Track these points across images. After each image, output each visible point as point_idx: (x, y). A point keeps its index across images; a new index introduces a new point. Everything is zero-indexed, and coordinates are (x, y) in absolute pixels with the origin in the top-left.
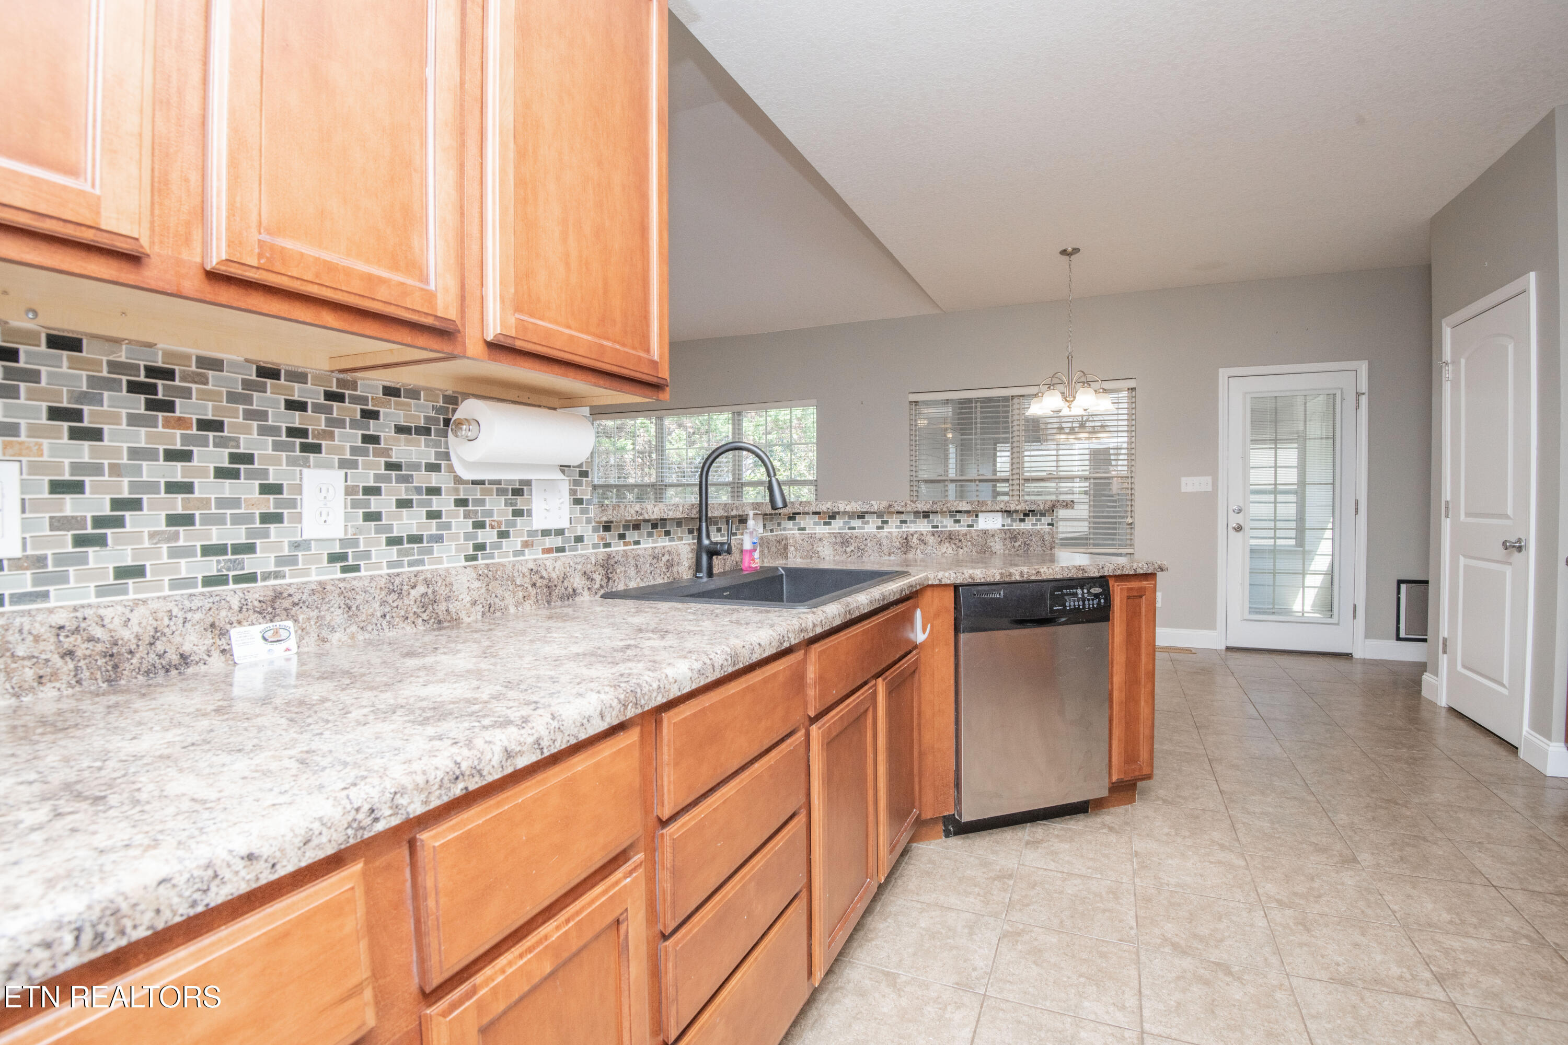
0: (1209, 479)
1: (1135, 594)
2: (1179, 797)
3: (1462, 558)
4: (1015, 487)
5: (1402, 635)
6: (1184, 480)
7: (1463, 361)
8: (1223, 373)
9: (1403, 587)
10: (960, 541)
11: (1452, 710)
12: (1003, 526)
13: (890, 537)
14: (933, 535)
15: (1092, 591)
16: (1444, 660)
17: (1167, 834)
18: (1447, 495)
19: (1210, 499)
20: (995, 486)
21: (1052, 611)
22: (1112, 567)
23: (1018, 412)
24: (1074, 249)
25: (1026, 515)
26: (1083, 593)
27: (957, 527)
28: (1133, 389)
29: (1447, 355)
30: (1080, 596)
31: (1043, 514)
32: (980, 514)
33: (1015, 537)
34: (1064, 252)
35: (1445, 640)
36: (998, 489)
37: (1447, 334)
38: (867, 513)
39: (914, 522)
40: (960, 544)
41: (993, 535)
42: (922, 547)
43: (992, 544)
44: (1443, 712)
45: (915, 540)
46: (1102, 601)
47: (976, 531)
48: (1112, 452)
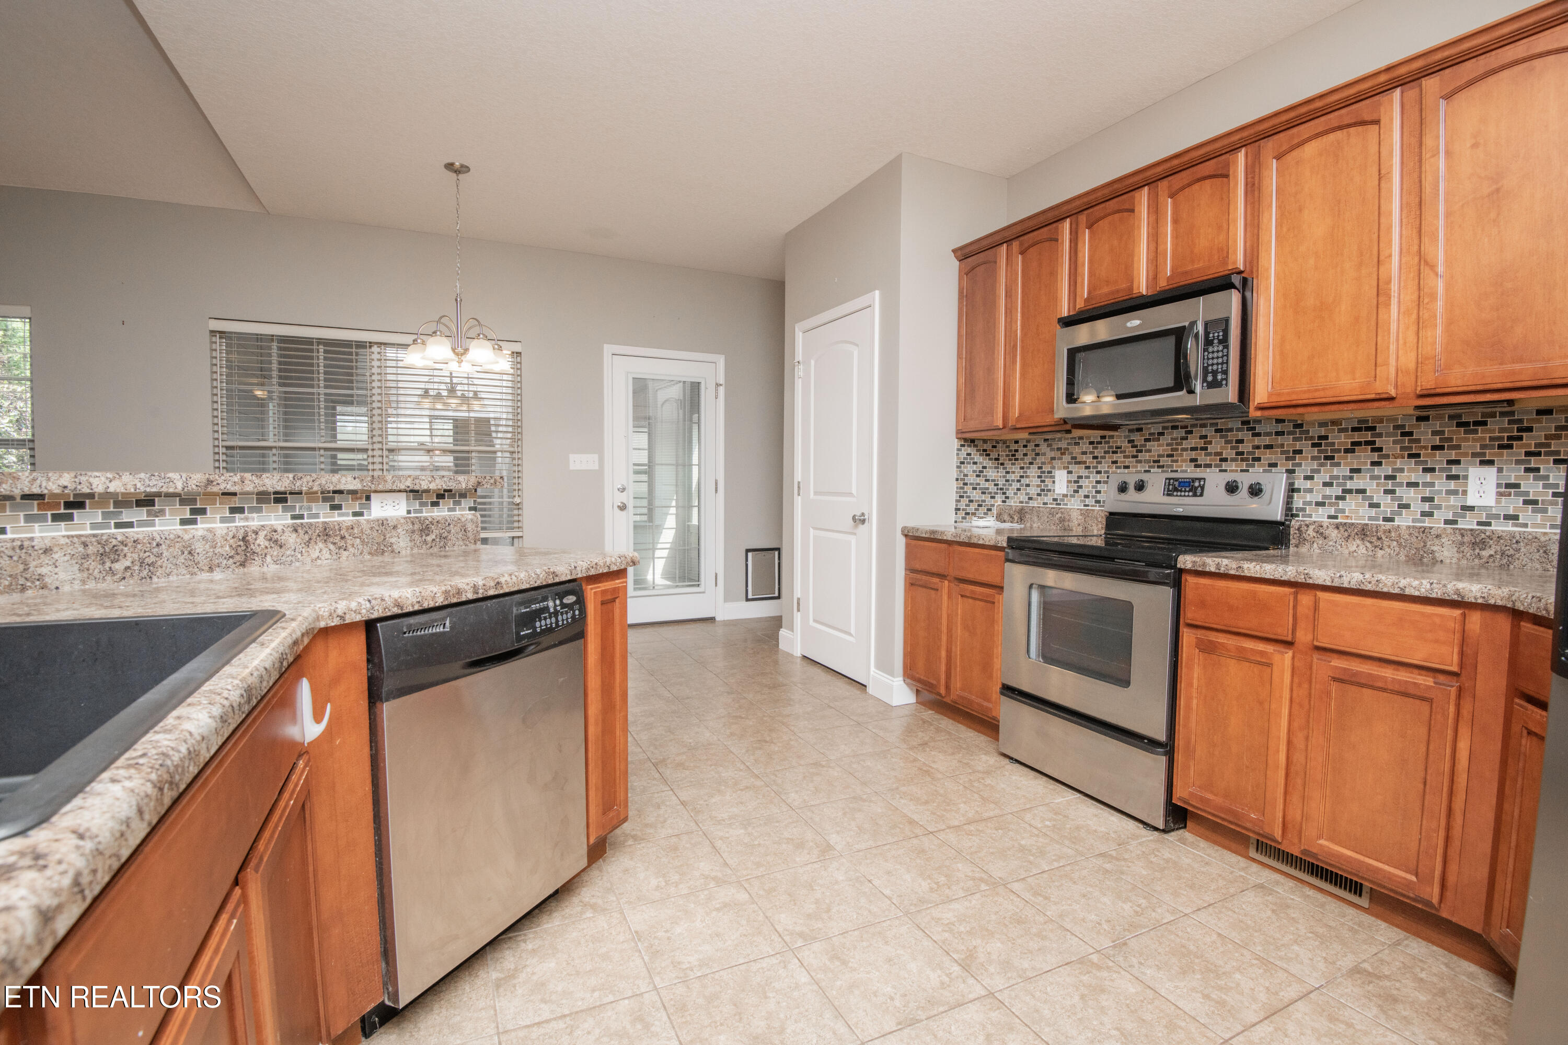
0: (596, 457)
1: (609, 597)
2: (646, 825)
3: (811, 530)
4: (378, 460)
5: (750, 596)
6: (572, 457)
7: (813, 362)
8: (608, 349)
9: (750, 554)
10: (343, 538)
11: (805, 657)
12: (409, 512)
13: (210, 539)
14: (296, 531)
15: (565, 601)
16: (798, 617)
17: (658, 888)
18: (798, 477)
19: (597, 476)
20: (335, 457)
21: (520, 638)
22: (585, 565)
23: (378, 363)
24: (462, 166)
25: (441, 496)
26: (555, 606)
27: (336, 518)
28: (519, 354)
29: (799, 356)
30: (552, 610)
31: (463, 495)
32: (373, 496)
33: (427, 528)
34: (450, 166)
35: (799, 599)
36: (339, 462)
37: (799, 336)
38: (159, 495)
39: (259, 510)
40: (342, 543)
41: (395, 527)
42: (275, 552)
43: (393, 540)
44: (799, 661)
45: (261, 540)
46: (577, 612)
47: (368, 521)
48: (492, 422)
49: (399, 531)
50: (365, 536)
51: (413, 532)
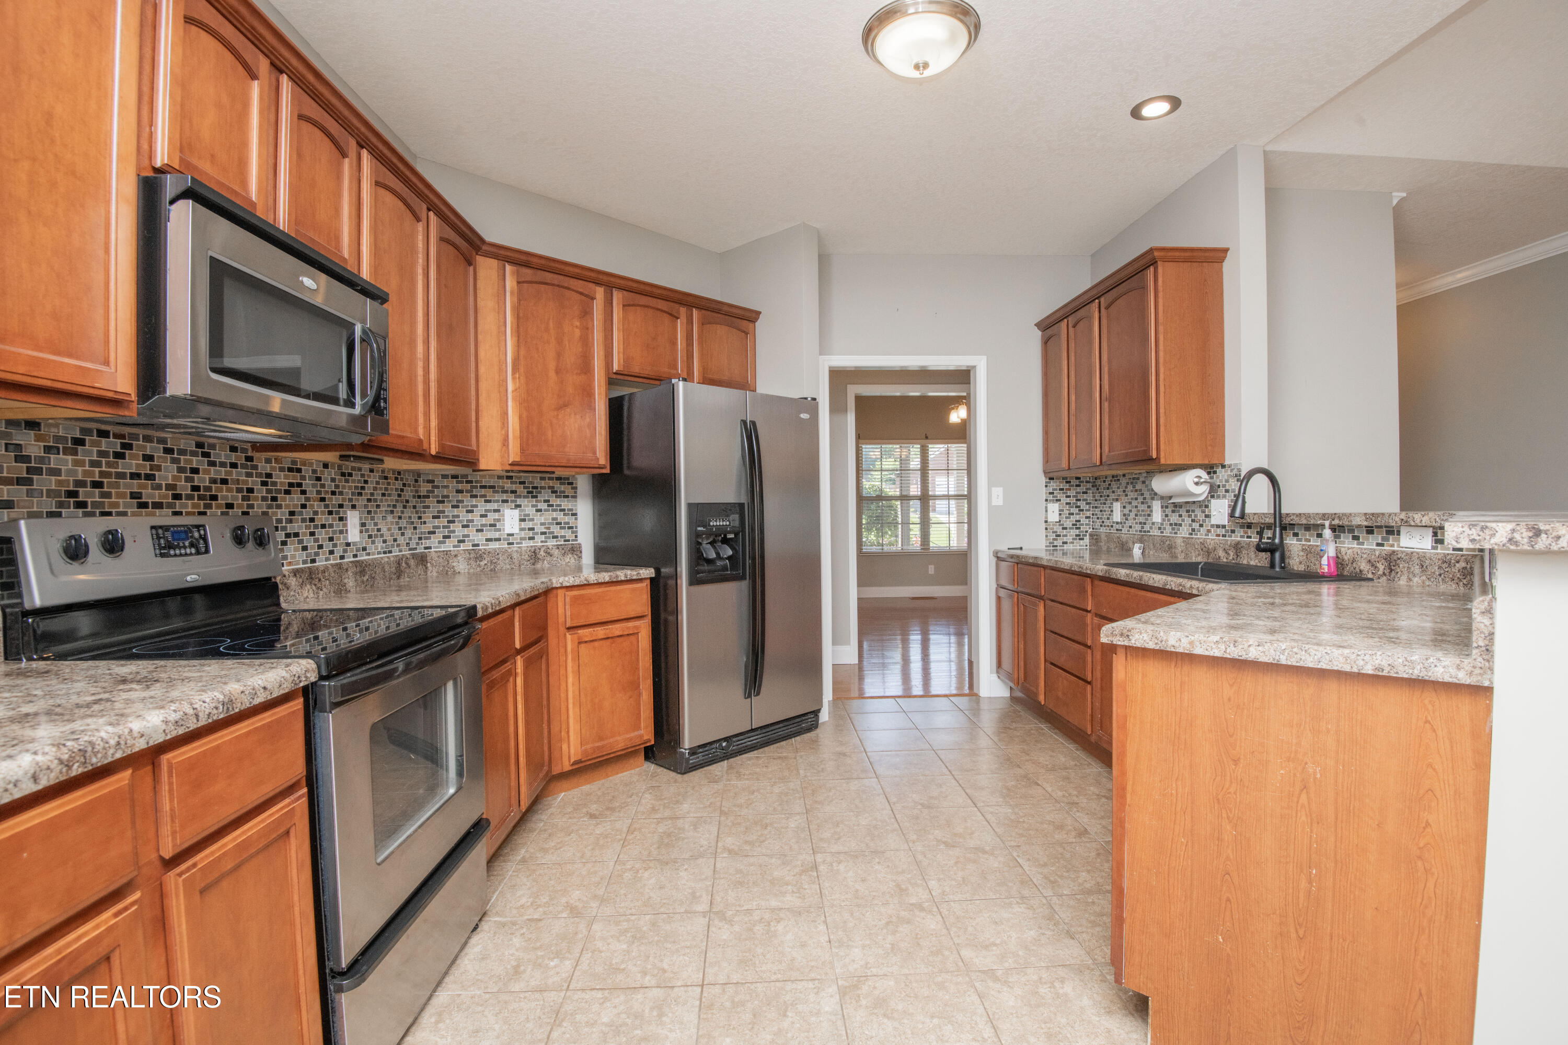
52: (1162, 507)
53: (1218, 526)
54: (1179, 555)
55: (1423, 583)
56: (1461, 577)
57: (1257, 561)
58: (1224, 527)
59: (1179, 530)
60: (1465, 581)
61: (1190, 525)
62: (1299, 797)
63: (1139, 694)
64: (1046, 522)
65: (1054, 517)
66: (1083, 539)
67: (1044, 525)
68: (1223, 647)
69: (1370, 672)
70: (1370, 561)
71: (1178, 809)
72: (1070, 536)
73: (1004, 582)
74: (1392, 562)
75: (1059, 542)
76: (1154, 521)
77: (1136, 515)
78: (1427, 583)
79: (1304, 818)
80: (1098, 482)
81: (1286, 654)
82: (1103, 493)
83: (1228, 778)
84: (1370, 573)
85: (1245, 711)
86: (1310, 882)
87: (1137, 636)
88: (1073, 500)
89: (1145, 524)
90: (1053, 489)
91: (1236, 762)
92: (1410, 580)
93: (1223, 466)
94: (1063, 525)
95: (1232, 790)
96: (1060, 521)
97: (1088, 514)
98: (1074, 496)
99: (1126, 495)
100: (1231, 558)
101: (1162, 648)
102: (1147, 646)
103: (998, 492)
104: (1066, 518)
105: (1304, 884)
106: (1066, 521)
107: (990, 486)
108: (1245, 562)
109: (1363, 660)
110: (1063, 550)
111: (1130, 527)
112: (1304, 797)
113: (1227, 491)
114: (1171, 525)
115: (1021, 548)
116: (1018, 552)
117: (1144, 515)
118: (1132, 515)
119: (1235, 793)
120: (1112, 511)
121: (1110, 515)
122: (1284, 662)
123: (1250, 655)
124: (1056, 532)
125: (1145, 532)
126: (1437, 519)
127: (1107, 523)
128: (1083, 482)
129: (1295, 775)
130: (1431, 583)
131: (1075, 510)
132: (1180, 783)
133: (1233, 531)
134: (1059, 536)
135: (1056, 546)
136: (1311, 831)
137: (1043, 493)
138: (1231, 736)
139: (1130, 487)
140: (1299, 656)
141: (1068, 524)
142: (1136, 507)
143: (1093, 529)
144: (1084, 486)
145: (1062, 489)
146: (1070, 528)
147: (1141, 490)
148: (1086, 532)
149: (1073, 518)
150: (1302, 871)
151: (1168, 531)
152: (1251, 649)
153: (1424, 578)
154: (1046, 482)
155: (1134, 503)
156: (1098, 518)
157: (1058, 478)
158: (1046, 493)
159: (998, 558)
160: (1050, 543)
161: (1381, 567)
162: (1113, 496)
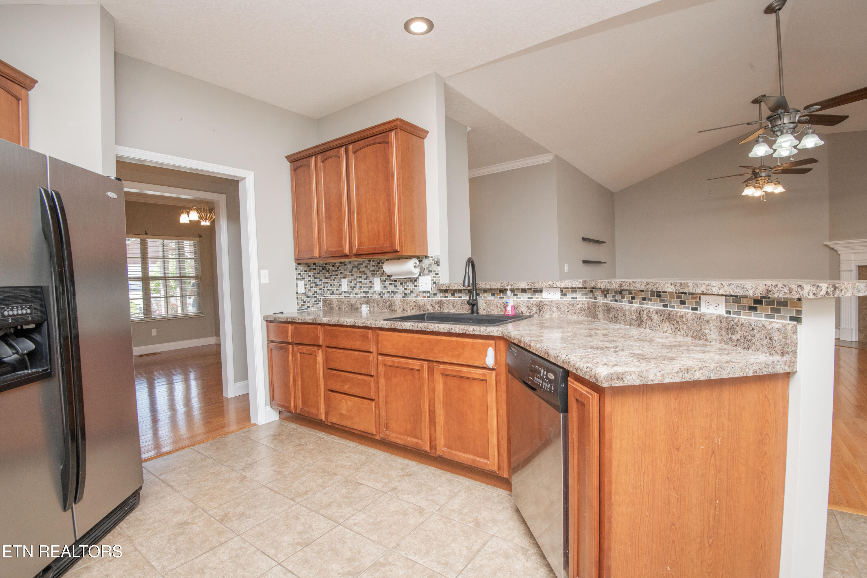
49: (711, 325)
50: (689, 325)
51: (721, 329)
52: (381, 281)
53: (424, 292)
54: (397, 310)
55: (559, 315)
56: (580, 312)
57: (455, 310)
58: (428, 292)
59: (395, 295)
60: (582, 314)
61: (403, 292)
62: (711, 460)
63: (619, 420)
64: (297, 293)
65: (301, 290)
66: (318, 304)
67: (296, 296)
68: (681, 375)
69: (751, 375)
70: (527, 306)
71: (645, 494)
72: (311, 302)
73: (272, 338)
74: (540, 307)
75: (305, 307)
76: (375, 290)
77: (361, 287)
78: (561, 316)
79: (713, 472)
80: (328, 267)
81: (714, 372)
82: (332, 273)
83: (674, 462)
84: (528, 313)
85: (683, 414)
86: (715, 510)
87: (628, 378)
88: (312, 278)
89: (368, 292)
90: (301, 271)
91: (678, 449)
92: (551, 315)
93: (426, 257)
94: (307, 295)
95: (676, 469)
96: (305, 293)
97: (321, 287)
98: (313, 276)
99: (352, 275)
100: (436, 309)
101: (645, 383)
102: (635, 383)
103: (265, 273)
104: (309, 290)
105: (712, 512)
106: (309, 292)
107: (260, 268)
108: (446, 311)
109: (749, 368)
110: (308, 311)
111: (356, 294)
112: (713, 458)
113: (430, 271)
114: (389, 292)
115: (282, 313)
116: (280, 315)
117: (367, 287)
118: (358, 287)
119: (678, 470)
120: (340, 285)
121: (339, 287)
122: (712, 378)
123: (695, 377)
124: (303, 300)
125: (368, 297)
126: (570, 284)
127: (337, 292)
128: (317, 266)
129: (709, 447)
130: (563, 316)
131: (313, 285)
132: (645, 475)
133: (435, 294)
134: (305, 302)
135: (304, 309)
136: (716, 479)
137: (294, 274)
138: (675, 433)
139: (355, 270)
140: (719, 372)
141: (310, 294)
142: (361, 282)
143: (324, 296)
144: (318, 269)
145: (305, 271)
146: (312, 297)
147: (364, 272)
148: (320, 298)
149: (313, 290)
150: (711, 503)
151: (386, 296)
152: (696, 373)
153: (559, 313)
154: (296, 266)
155: (359, 279)
156: (328, 290)
157: (303, 264)
158: (296, 274)
159: (267, 321)
160: (300, 308)
161: (534, 309)
162: (340, 275)
